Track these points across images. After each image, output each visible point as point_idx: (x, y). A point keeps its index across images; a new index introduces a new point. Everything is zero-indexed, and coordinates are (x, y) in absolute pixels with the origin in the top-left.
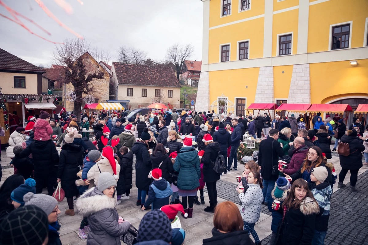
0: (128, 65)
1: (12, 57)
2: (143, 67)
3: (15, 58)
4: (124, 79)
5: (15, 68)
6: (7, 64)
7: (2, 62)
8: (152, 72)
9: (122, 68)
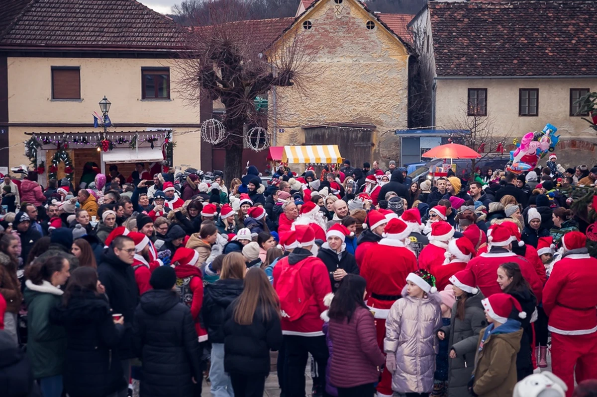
0: (481, 8)
1: (140, 12)
2: (535, 9)
3: (147, 14)
4: (458, 58)
5: (144, 44)
6: (127, 34)
7: (116, 30)
8: (566, 26)
9: (459, 20)
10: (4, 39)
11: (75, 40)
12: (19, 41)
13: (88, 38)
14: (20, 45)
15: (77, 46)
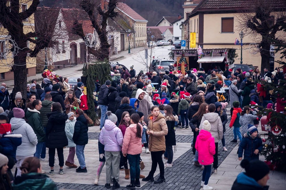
10: (203, 6)
11: (232, 5)
12: (209, 7)
13: (239, 4)
14: (209, 9)
15: (233, 8)
